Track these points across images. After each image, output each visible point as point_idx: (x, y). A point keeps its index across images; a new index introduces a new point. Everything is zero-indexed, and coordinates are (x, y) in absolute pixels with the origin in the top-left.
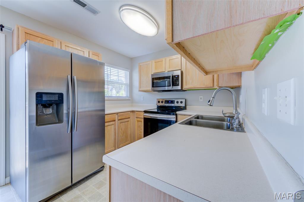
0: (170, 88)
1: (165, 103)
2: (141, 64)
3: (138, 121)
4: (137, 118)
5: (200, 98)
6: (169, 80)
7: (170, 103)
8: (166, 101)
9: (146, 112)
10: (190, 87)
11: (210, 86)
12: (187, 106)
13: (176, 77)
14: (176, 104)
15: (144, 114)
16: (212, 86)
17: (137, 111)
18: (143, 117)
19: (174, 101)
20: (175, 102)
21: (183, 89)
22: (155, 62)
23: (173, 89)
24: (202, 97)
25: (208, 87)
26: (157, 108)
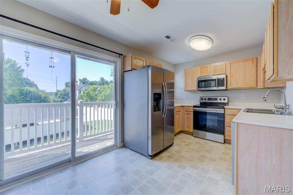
0: (215, 88)
1: (208, 100)
2: (186, 70)
3: (187, 114)
4: (186, 111)
5: (242, 96)
6: (215, 82)
7: (213, 100)
8: (209, 98)
9: (195, 106)
10: (234, 87)
11: (253, 87)
12: (229, 103)
13: (221, 79)
14: (219, 101)
15: (194, 109)
16: (256, 86)
17: (186, 106)
18: (192, 111)
19: (217, 98)
20: (218, 100)
21: (228, 89)
22: (200, 68)
23: (218, 89)
24: (244, 95)
25: (252, 88)
26: (200, 103)
